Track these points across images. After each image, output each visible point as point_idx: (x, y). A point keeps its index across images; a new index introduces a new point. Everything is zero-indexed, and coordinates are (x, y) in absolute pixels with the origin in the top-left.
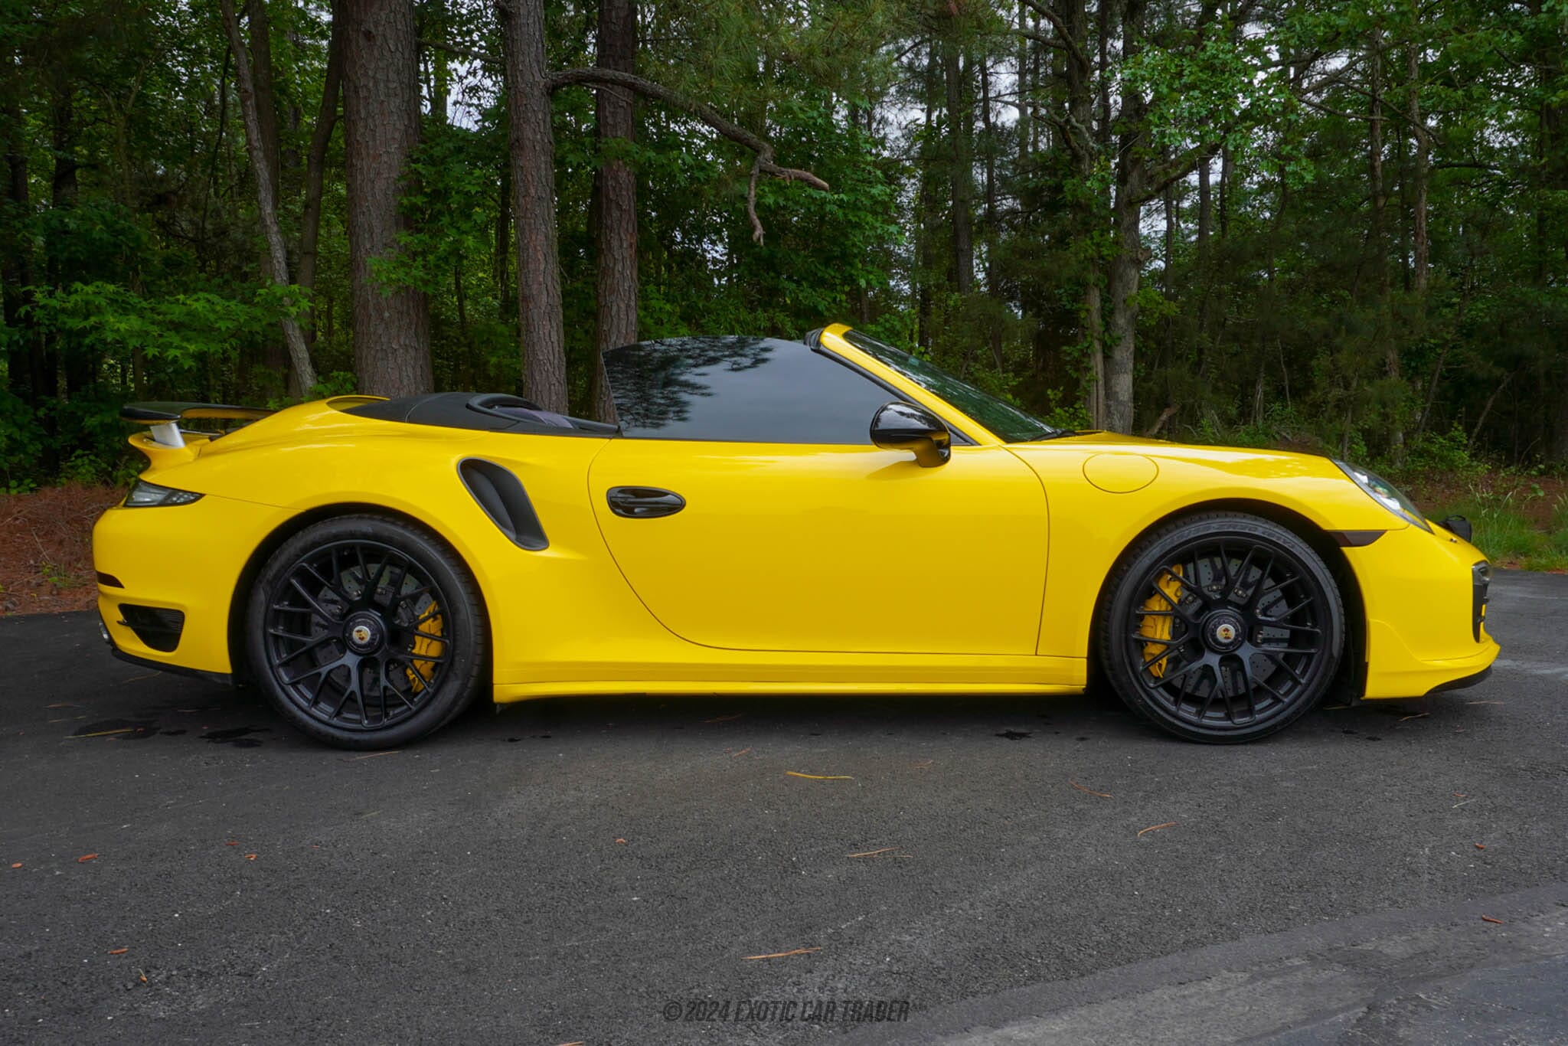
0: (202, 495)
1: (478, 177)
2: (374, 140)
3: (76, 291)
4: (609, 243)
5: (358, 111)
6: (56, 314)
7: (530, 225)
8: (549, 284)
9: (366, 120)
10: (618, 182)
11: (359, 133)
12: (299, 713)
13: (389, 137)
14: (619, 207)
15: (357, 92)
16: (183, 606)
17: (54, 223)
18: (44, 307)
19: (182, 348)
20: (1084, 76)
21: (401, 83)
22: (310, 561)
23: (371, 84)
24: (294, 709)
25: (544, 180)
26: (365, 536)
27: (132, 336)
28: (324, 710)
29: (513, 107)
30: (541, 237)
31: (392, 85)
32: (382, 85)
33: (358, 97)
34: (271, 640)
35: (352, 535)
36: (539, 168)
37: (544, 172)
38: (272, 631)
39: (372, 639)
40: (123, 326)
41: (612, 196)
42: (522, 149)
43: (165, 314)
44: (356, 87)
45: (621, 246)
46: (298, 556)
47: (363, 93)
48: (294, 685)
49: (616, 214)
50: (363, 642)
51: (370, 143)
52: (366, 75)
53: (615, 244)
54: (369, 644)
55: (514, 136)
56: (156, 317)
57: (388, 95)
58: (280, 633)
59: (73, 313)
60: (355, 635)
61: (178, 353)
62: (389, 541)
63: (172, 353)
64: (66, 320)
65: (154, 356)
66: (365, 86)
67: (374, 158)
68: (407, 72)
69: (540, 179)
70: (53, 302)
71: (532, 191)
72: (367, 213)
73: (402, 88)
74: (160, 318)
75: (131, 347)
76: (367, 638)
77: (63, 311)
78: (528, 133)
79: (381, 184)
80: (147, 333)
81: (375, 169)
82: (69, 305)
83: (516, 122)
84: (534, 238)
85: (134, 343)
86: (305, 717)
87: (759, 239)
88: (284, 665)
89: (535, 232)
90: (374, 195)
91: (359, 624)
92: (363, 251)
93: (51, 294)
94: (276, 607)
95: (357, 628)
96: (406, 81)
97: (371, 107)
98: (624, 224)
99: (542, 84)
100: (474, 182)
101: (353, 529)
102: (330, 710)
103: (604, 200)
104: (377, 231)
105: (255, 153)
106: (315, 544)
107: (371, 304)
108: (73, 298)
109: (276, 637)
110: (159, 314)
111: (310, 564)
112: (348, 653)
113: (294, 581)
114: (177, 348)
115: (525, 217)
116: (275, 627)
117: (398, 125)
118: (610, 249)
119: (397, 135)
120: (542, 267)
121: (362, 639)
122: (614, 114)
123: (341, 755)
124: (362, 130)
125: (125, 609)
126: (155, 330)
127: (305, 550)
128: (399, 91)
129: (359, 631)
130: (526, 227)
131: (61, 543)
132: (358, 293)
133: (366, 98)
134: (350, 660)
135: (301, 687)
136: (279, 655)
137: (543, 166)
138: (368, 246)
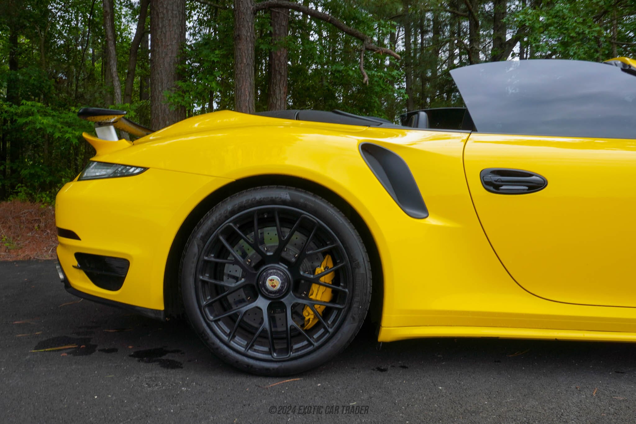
0: (148, 168)
1: (217, 55)
2: (165, 38)
3: (23, 104)
4: (274, 91)
5: (158, 25)
6: (13, 115)
7: (243, 77)
8: (251, 107)
9: (162, 28)
10: (280, 62)
11: (158, 35)
12: (221, 345)
13: (172, 37)
14: (280, 73)
15: (158, 15)
16: (130, 256)
17: (12, 77)
18: (6, 112)
19: (72, 133)
20: (477, 29)
21: (179, 11)
22: (235, 222)
23: (165, 12)
24: (218, 342)
25: (250, 56)
26: (284, 202)
27: (48, 127)
28: (239, 343)
29: (237, 19)
30: (248, 84)
31: (175, 12)
32: (170, 12)
33: (159, 18)
34: (200, 284)
35: (273, 201)
36: (248, 50)
37: (250, 52)
38: (201, 277)
39: (282, 287)
40: (45, 121)
41: (277, 68)
42: (240, 39)
43: (64, 118)
44: (157, 12)
45: (280, 93)
46: (227, 218)
47: (161, 16)
48: (216, 321)
49: (278, 77)
50: (275, 289)
51: (163, 40)
52: (163, 7)
53: (277, 91)
54: (279, 291)
55: (237, 33)
56: (59, 119)
57: (172, 17)
58: (206, 279)
59: (21, 116)
60: (268, 284)
61: (70, 136)
62: (304, 207)
63: (67, 136)
64: (17, 118)
65: (59, 137)
66: (162, 12)
67: (165, 47)
68: (181, 6)
69: (248, 55)
70: (12, 110)
71: (245, 61)
72: (160, 74)
73: (179, 14)
74: (62, 120)
75: (48, 132)
76: (278, 286)
77: (16, 114)
78: (244, 32)
79: (168, 59)
80: (55, 126)
81: (165, 52)
82: (19, 111)
83: (238, 26)
84: (244, 84)
85: (49, 130)
86: (226, 348)
87: (366, 81)
88: (209, 305)
89: (245, 81)
90: (164, 65)
91: (271, 274)
92: (157, 91)
93: (11, 106)
94: (206, 258)
95: (270, 278)
96: (181, 10)
97: (164, 23)
98: (282, 81)
99: (252, 9)
100: (215, 56)
101: (274, 196)
102: (244, 343)
103: (273, 71)
104: (165, 82)
105: (110, 42)
106: (242, 208)
107: (160, 117)
108: (22, 107)
109: (204, 282)
110: (61, 118)
111: (235, 224)
112: (260, 297)
113: (221, 238)
114: (70, 133)
115: (240, 73)
116: (203, 275)
117: (177, 31)
118: (275, 94)
119: (176, 36)
120: (248, 99)
121: (274, 286)
122: (279, 29)
123: (256, 380)
124: (159, 33)
125: (80, 256)
126: (59, 126)
127: (233, 213)
128: (178, 15)
129: (271, 280)
130: (241, 79)
131: (10, 227)
132: (154, 112)
133: (162, 18)
134: (262, 303)
135: (220, 323)
136: (205, 297)
137: (250, 48)
138: (160, 89)
